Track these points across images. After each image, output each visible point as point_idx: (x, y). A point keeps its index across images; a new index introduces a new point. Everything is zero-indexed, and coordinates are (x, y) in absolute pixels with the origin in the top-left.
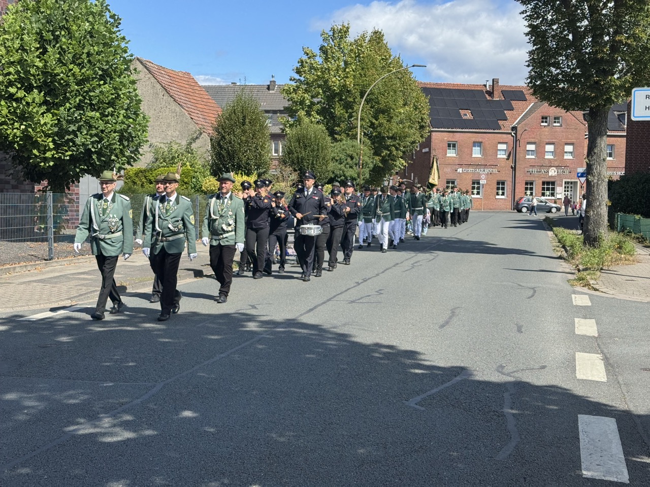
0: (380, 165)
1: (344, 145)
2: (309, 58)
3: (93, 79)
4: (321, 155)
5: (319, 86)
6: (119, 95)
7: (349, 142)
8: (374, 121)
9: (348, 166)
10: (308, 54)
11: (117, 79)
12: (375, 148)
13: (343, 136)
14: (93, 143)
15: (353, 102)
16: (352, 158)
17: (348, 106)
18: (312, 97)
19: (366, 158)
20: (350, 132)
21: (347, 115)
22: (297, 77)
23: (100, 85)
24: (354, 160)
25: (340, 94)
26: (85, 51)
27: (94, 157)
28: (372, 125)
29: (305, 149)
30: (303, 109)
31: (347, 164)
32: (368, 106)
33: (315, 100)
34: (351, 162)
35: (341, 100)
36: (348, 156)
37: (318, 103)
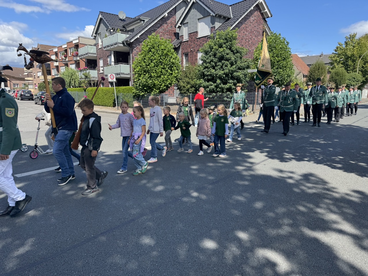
0: (365, 80)
1: (351, 74)
2: (340, 46)
3: (282, 60)
4: (344, 78)
5: (343, 55)
6: (288, 64)
7: (354, 73)
8: (364, 65)
9: (352, 81)
10: (340, 44)
11: (288, 60)
12: (363, 75)
13: (351, 71)
14: (280, 78)
15: (356, 60)
16: (354, 79)
17: (354, 61)
18: (340, 59)
19: (360, 78)
20: (354, 70)
21: (353, 64)
22: (335, 52)
23: (283, 62)
24: (355, 79)
25: (351, 57)
26: (280, 53)
27: (280, 82)
28: (363, 67)
29: (338, 76)
30: (336, 63)
31: (352, 80)
32: (362, 61)
33: (341, 60)
34: (354, 80)
35: (351, 59)
36: (353, 78)
37: (342, 61)
